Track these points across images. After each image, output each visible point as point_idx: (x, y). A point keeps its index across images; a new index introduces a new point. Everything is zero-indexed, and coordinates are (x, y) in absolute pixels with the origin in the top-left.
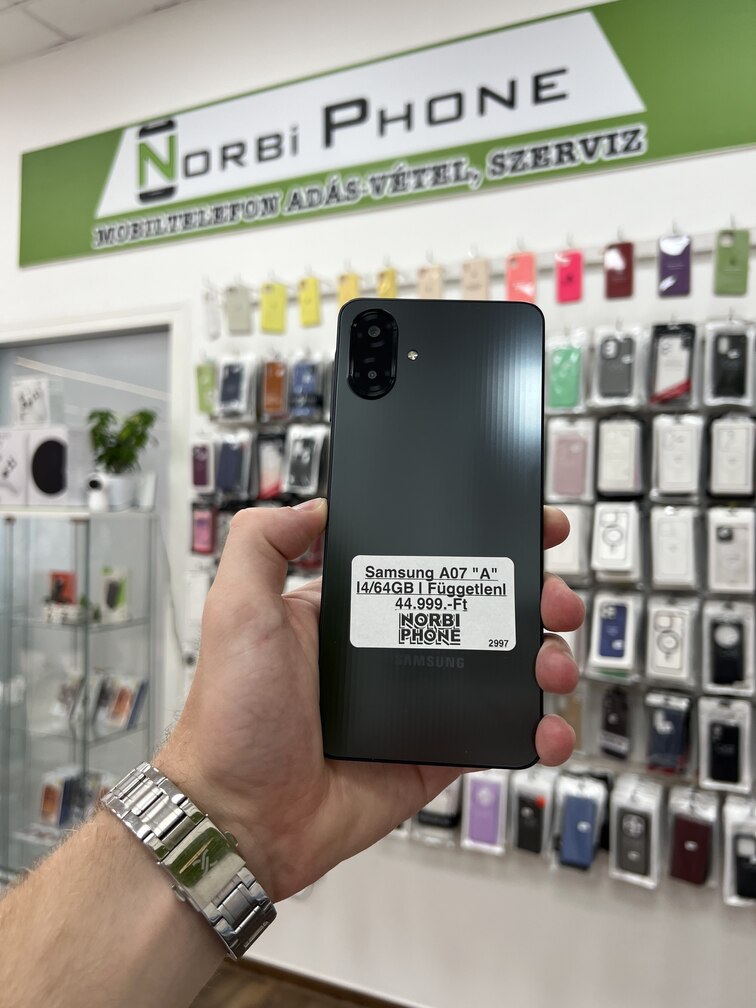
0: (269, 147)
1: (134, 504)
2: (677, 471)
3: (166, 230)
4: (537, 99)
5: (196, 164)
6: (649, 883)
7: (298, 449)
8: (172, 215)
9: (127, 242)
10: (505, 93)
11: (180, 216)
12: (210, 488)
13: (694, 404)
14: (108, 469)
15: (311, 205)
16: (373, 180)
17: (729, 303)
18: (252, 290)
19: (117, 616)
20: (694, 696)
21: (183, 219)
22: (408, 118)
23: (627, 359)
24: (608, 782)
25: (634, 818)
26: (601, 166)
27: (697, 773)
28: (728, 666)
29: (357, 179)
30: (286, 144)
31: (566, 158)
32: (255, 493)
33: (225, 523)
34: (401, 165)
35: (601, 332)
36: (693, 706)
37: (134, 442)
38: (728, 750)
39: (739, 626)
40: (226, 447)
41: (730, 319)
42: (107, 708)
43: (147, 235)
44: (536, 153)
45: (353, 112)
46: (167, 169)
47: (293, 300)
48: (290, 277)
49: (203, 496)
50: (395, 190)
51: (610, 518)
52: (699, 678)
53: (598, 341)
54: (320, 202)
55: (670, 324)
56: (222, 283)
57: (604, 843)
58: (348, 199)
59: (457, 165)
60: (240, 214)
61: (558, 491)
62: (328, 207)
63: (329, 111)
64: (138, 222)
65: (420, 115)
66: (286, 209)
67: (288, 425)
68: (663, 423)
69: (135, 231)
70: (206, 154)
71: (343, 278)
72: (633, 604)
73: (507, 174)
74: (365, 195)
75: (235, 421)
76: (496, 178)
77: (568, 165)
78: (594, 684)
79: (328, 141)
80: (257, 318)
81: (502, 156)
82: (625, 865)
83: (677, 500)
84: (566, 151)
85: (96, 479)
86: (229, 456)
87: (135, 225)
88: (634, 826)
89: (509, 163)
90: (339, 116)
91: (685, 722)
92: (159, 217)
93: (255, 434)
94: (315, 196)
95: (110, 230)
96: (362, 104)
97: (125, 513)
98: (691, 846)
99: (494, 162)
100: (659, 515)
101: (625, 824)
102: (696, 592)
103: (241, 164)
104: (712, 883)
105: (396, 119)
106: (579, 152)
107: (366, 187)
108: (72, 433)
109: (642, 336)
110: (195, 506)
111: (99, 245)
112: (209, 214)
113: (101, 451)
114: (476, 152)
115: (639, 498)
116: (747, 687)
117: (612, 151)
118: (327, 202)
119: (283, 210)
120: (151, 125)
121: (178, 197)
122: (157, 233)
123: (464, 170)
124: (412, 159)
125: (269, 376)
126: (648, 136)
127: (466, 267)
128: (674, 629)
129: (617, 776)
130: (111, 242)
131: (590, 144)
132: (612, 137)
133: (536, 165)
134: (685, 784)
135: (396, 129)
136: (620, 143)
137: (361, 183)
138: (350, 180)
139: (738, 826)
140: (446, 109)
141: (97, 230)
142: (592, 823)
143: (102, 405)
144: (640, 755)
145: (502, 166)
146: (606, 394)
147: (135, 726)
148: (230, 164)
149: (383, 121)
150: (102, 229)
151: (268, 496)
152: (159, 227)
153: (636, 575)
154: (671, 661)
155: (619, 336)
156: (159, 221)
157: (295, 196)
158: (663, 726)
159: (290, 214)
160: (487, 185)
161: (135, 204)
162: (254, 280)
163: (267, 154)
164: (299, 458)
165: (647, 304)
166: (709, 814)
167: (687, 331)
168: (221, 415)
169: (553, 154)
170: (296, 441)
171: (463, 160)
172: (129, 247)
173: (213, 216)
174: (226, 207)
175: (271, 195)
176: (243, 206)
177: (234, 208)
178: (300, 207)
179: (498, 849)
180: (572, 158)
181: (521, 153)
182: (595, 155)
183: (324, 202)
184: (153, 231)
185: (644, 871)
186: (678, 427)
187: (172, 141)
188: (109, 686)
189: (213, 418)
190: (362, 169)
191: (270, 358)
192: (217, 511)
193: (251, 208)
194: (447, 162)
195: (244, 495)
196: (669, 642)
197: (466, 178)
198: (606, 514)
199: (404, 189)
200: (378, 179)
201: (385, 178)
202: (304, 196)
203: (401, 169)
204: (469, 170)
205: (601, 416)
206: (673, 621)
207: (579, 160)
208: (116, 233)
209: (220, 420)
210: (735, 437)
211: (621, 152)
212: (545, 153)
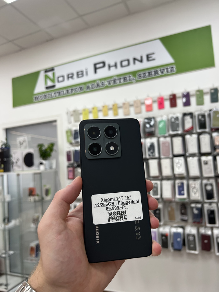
0: (80, 74)
1: (51, 168)
2: (192, 148)
3: (53, 96)
4: (148, 60)
5: (61, 79)
6: (196, 252)
8: (55, 92)
9: (43, 100)
10: (139, 59)
12: (72, 161)
13: (194, 131)
14: (43, 159)
15: (92, 88)
16: (108, 81)
17: (200, 107)
18: (79, 111)
19: (48, 198)
20: (202, 203)
21: (58, 93)
22: (116, 66)
23: (177, 122)
24: (183, 228)
25: (191, 236)
26: (165, 76)
27: (205, 223)
28: (210, 195)
29: (104, 82)
30: (85, 73)
31: (156, 74)
33: (77, 171)
34: (115, 77)
35: (170, 116)
36: (203, 206)
38: (212, 216)
39: (211, 185)
40: (75, 151)
41: (201, 111)
44: (149, 73)
45: (101, 65)
46: (53, 81)
47: (90, 112)
48: (90, 107)
49: (70, 164)
50: (114, 84)
51: (177, 161)
52: (203, 199)
53: (170, 118)
54: (95, 88)
55: (187, 113)
56: (72, 109)
57: (184, 244)
58: (102, 86)
59: (129, 77)
60: (74, 91)
61: (164, 155)
62: (97, 89)
63: (95, 65)
65: (119, 65)
66: (86, 89)
68: (188, 137)
69: (45, 97)
70: (63, 77)
71: (103, 107)
72: (185, 182)
73: (142, 79)
74: (106, 85)
75: (77, 144)
76: (139, 80)
77: (157, 76)
78: (177, 203)
79: (95, 72)
80: (81, 117)
81: (140, 74)
82: (190, 249)
83: (193, 155)
84: (156, 72)
85: (41, 162)
86: (77, 153)
87: (45, 95)
88: (191, 238)
89: (142, 75)
90: (98, 66)
91: (201, 210)
94: (93, 86)
95: (38, 97)
96: (104, 63)
97: (49, 170)
98: (206, 241)
100: (190, 159)
101: (189, 238)
102: (200, 177)
103: (73, 79)
104: (212, 250)
106: (160, 73)
107: (106, 83)
108: (35, 151)
109: (180, 116)
110: (68, 167)
111: (35, 101)
112: (65, 91)
114: (134, 73)
115: (184, 155)
116: (215, 200)
117: (168, 71)
119: (85, 90)
120: (48, 70)
121: (56, 88)
122: (51, 97)
123: (132, 77)
124: (118, 76)
126: (176, 68)
127: (135, 102)
128: (196, 187)
129: (185, 226)
130: (39, 100)
131: (162, 71)
132: (167, 69)
133: (149, 76)
134: (202, 226)
135: (113, 69)
136: (169, 70)
137: (105, 82)
138: (102, 82)
139: (217, 235)
140: (125, 63)
141: (34, 97)
142: (181, 238)
143: (40, 142)
144: (190, 220)
145: (140, 76)
146: (173, 130)
148: (70, 79)
149: (110, 67)
150: (36, 97)
152: (52, 95)
153: (185, 175)
154: (196, 195)
155: (175, 116)
156: (51, 94)
157: (88, 86)
158: (196, 212)
159: (87, 91)
160: (137, 81)
161: (45, 90)
162: (80, 108)
163: (80, 76)
165: (180, 109)
166: (209, 233)
167: (191, 114)
169: (153, 73)
171: (131, 75)
173: (66, 92)
174: (70, 90)
175: (82, 86)
176: (74, 89)
177: (72, 90)
178: (90, 89)
180: (158, 74)
181: (145, 73)
182: (163, 73)
183: (96, 87)
184: (50, 97)
185: (195, 249)
186: (191, 138)
187: (54, 74)
189: (71, 144)
190: (105, 79)
192: (74, 168)
193: (76, 90)
194: (127, 76)
196: (195, 190)
197: (132, 80)
199: (116, 84)
200: (110, 81)
201: (111, 81)
202: (90, 86)
203: (115, 78)
204: (133, 78)
205: (172, 136)
206: (196, 185)
207: (160, 74)
208: (40, 97)
209: (74, 144)
210: (205, 139)
211: (170, 72)
212: (151, 73)
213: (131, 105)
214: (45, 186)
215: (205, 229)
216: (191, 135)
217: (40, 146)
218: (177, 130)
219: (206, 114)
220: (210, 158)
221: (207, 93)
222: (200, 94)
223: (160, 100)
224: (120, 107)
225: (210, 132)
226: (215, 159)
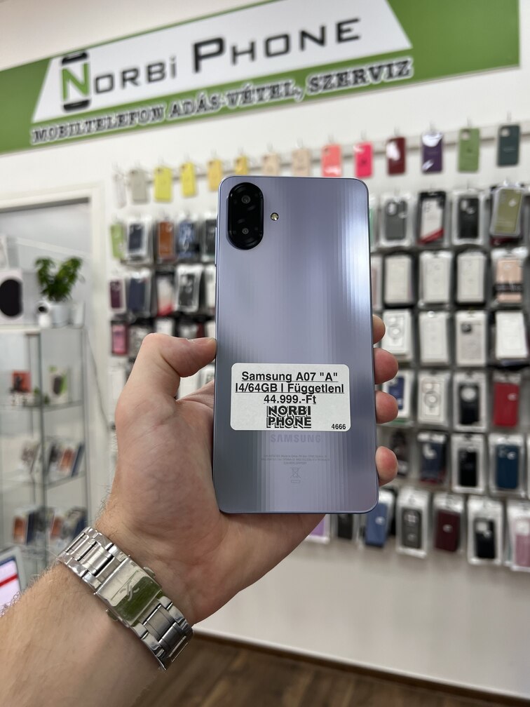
0: (156, 72)
1: (69, 322)
2: (436, 288)
3: (84, 130)
4: (340, 39)
5: (104, 84)
6: (421, 553)
7: (184, 281)
8: (88, 120)
9: (56, 139)
10: (317, 34)
11: (94, 121)
12: (123, 310)
13: (446, 243)
14: (50, 298)
15: (186, 113)
16: (229, 95)
17: (467, 177)
18: (147, 172)
19: (61, 399)
20: (448, 433)
21: (96, 123)
22: (252, 51)
23: (402, 216)
24: (395, 493)
25: (412, 513)
26: (383, 86)
27: (451, 483)
28: (469, 414)
29: (217, 95)
30: (168, 70)
31: (359, 80)
32: (155, 312)
33: (135, 333)
34: (248, 85)
35: (386, 197)
36: (448, 440)
37: (67, 280)
38: (469, 466)
39: (476, 387)
40: (133, 282)
41: (468, 188)
42: (57, 463)
43: (71, 134)
44: (340, 77)
45: (213, 48)
46: (83, 87)
47: (176, 179)
48: (174, 163)
49: (118, 316)
50: (244, 102)
51: (393, 320)
52: (451, 422)
53: (383, 203)
54: (193, 111)
55: (429, 191)
56: (126, 168)
57: (392, 531)
58: (212, 108)
59: (287, 85)
60: (137, 120)
62: (198, 114)
63: (197, 46)
64: (63, 125)
65: (260, 50)
66: (169, 115)
67: (176, 265)
68: (426, 257)
69: (62, 132)
70: (110, 76)
71: (211, 163)
72: (408, 376)
73: (320, 91)
74: (224, 106)
75: (139, 263)
76: (313, 94)
77: (362, 85)
79: (197, 68)
80: (152, 191)
81: (316, 79)
82: (406, 544)
83: (435, 307)
84: (359, 75)
85: (43, 305)
86: (135, 287)
87: (62, 128)
88: (411, 519)
89: (321, 83)
90: (204, 50)
91: (443, 450)
92: (79, 122)
93: (153, 271)
94: (190, 107)
95: (43, 131)
96: (220, 42)
97: (64, 329)
98: (447, 528)
99: (312, 83)
100: (427, 318)
101: (405, 517)
102: (449, 367)
103: (136, 84)
104: (461, 551)
105: (243, 53)
106: (368, 75)
107: (224, 100)
108: (25, 274)
109: (411, 199)
110: (113, 323)
111: (36, 141)
112: (114, 120)
113: (45, 286)
114: (299, 75)
115: (412, 308)
116: (481, 426)
117: (390, 75)
118: (198, 111)
119: (166, 116)
120: (71, 56)
121: (92, 107)
122: (78, 133)
123: (292, 87)
124: (256, 80)
125: (162, 231)
126: (415, 65)
127: (295, 154)
128: (435, 390)
129: (401, 487)
130: (45, 140)
131: (376, 71)
132: (390, 66)
133: (340, 85)
134: (443, 490)
135: (244, 59)
136: (395, 70)
137: (222, 96)
138: (213, 95)
139: (477, 514)
140: (277, 46)
141: (34, 131)
142: (384, 517)
143: (44, 254)
144: (415, 474)
145: (316, 85)
146: (389, 238)
147: (77, 474)
148: (128, 84)
149: (235, 54)
150: (37, 130)
151: (164, 314)
152: (79, 129)
153: (410, 357)
154: (433, 411)
155: (397, 199)
156: (78, 124)
157: (175, 107)
158: (429, 453)
159: (172, 119)
160: (307, 99)
161: (61, 113)
162: (149, 165)
163: (154, 76)
164: (185, 287)
165: (415, 179)
166: (458, 507)
167: (441, 196)
168: (129, 259)
169: (351, 77)
170: (182, 276)
171: (290, 81)
172: (57, 143)
173: (118, 120)
174: (127, 115)
175: (159, 106)
176: (138, 113)
177: (132, 114)
178: (179, 114)
179: (324, 539)
180: (364, 80)
181: (329, 77)
182: (379, 78)
183: (196, 110)
184: (75, 132)
185: (418, 545)
186: (436, 260)
187: (86, 68)
188: (57, 448)
189: (123, 262)
190: (221, 88)
191: (161, 219)
192: (128, 325)
193: (144, 115)
194: (279, 83)
195: (147, 314)
196: (432, 399)
197: (293, 94)
198: (391, 317)
199: (251, 102)
200: (233, 94)
201: (237, 94)
202: (181, 107)
203: (248, 87)
204: (295, 88)
205: (386, 254)
206: (434, 385)
207: (369, 81)
208: (48, 133)
209: (129, 263)
211: (396, 76)
212: (346, 77)
213: (286, 165)
214: (52, 369)
215: (448, 498)
216: (435, 254)
217: (44, 264)
218: (400, 238)
219: (482, 198)
220: (480, 317)
221: (488, 140)
222: (470, 144)
223: (362, 152)
224: (257, 169)
225: (487, 247)
226: (491, 322)
